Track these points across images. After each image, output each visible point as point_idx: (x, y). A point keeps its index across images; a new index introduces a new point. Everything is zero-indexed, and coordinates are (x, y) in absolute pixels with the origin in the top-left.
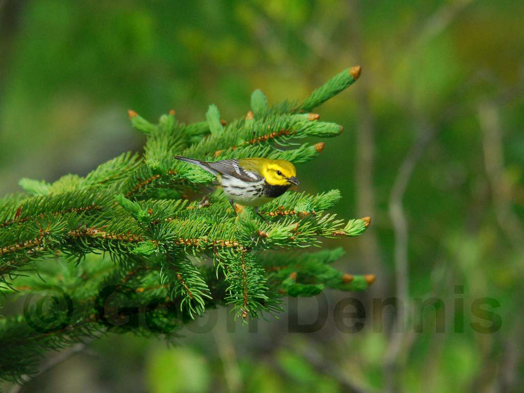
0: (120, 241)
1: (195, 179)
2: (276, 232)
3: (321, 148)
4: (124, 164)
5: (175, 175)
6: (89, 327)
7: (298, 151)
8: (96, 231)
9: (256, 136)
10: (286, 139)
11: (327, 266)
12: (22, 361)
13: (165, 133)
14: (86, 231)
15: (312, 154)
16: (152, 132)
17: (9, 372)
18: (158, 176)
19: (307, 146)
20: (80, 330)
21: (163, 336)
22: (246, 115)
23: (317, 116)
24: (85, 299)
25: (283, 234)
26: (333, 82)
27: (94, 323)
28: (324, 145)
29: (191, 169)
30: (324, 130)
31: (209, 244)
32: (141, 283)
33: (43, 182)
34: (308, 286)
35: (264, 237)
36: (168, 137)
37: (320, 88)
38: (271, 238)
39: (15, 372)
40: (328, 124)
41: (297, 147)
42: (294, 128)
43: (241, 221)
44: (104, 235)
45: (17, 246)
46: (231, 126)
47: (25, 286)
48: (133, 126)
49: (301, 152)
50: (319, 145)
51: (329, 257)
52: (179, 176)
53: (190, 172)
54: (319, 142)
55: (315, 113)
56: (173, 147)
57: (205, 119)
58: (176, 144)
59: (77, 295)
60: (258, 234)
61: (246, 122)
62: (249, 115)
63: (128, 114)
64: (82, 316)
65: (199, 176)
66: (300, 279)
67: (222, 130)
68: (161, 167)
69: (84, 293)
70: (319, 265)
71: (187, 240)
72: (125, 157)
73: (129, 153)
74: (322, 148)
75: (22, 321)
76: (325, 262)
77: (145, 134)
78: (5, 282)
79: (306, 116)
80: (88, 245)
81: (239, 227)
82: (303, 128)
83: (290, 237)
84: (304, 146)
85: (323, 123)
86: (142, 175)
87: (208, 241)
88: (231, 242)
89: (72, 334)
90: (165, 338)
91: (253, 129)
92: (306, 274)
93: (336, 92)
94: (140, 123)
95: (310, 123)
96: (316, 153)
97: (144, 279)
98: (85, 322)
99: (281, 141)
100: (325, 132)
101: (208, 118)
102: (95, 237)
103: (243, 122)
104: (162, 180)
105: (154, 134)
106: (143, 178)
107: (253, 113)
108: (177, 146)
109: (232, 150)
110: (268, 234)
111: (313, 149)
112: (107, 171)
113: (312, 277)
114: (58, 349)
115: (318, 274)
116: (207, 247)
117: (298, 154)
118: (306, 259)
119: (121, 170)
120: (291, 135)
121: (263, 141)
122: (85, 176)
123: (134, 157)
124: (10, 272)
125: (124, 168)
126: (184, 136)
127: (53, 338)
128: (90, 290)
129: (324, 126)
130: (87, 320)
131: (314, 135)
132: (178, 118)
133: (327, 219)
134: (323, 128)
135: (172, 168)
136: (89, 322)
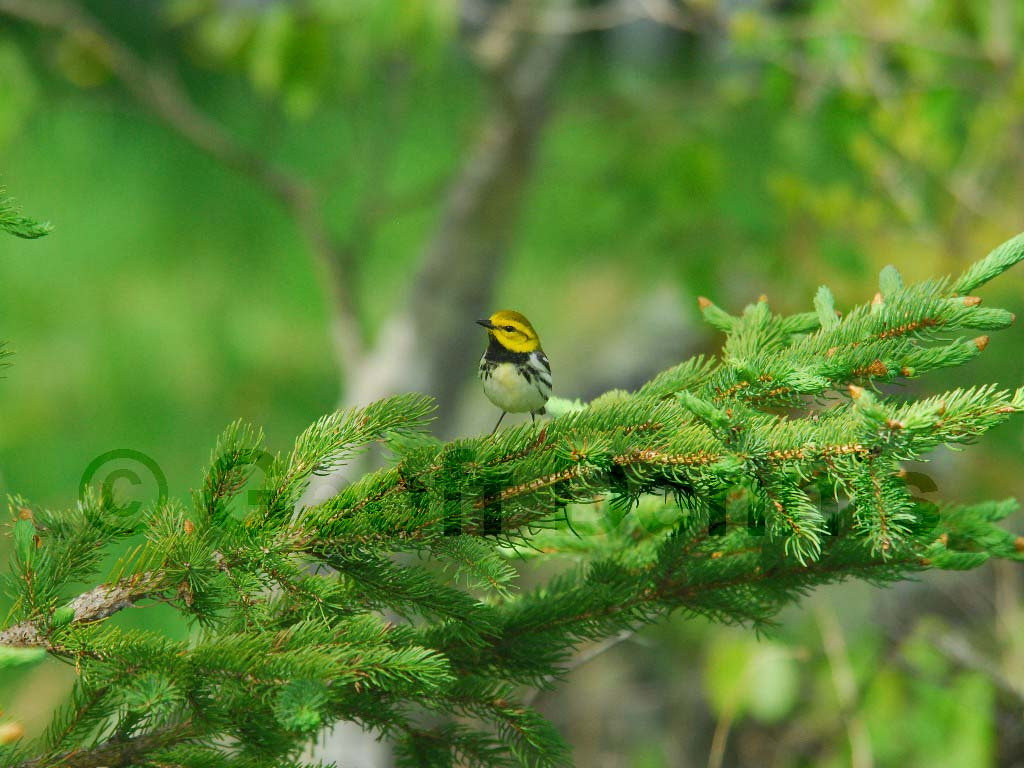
0: (689, 464)
1: (799, 385)
2: (914, 418)
3: (983, 343)
4: (693, 371)
5: (769, 381)
6: (643, 607)
7: (948, 348)
8: (653, 454)
9: (887, 328)
10: (932, 331)
11: (992, 525)
12: (544, 656)
13: (753, 329)
14: (639, 455)
15: (971, 353)
16: (734, 328)
17: (528, 671)
18: (745, 383)
19: (962, 342)
20: (630, 613)
21: (750, 623)
22: (872, 300)
23: (977, 300)
24: (637, 566)
25: (925, 419)
26: (999, 253)
27: (650, 602)
28: (988, 339)
29: (793, 371)
30: (987, 319)
31: (819, 453)
32: (719, 545)
33: (578, 401)
34: (965, 554)
35: (897, 428)
36: (758, 333)
37: (982, 261)
38: (908, 428)
39: (536, 672)
40: (994, 311)
41: (949, 343)
42: (943, 315)
43: (861, 410)
44: (665, 459)
45: (540, 482)
46: (850, 316)
47: (550, 548)
48: (705, 320)
49: (955, 348)
50: (982, 340)
51: (995, 512)
52: (776, 382)
53: (793, 376)
54: (981, 335)
55: (975, 296)
56: (766, 347)
57: (812, 309)
58: (769, 344)
59: (626, 561)
60: (888, 425)
61: (873, 308)
62: (878, 297)
63: (698, 303)
64: (633, 590)
65: (804, 381)
66: (952, 544)
67: (838, 323)
68: (750, 369)
69: (637, 558)
70: (980, 524)
71: (786, 452)
72: (695, 362)
73: (702, 357)
74: (986, 344)
75: (546, 597)
76: (989, 519)
77: (723, 330)
78: (522, 537)
79: (962, 300)
80: (642, 474)
81: (861, 419)
82: (957, 316)
83: (934, 423)
84: (958, 340)
85: (987, 310)
86: (721, 383)
87: (817, 448)
88: (851, 446)
89: (617, 618)
90: (754, 627)
91: (883, 317)
92: (962, 536)
93: (1006, 267)
94: (714, 315)
95: (967, 310)
96: (975, 352)
97: (724, 539)
98: (638, 600)
99: (924, 336)
100: (988, 322)
101: (817, 305)
102: (652, 461)
103: (869, 309)
104: (751, 390)
105: (738, 331)
106: (723, 387)
107: (882, 297)
108: (771, 347)
109: (853, 348)
110: (903, 424)
111: (971, 345)
112: (669, 382)
113: (969, 540)
114: (597, 638)
115: (979, 536)
116: (817, 457)
117: (951, 352)
118: (962, 514)
119: (690, 379)
120: (939, 325)
121: (898, 335)
122: (638, 390)
123: (710, 363)
124: (530, 523)
125: (694, 377)
126: (781, 332)
127: (591, 622)
128: (643, 555)
129: (987, 313)
130: (640, 597)
131: (972, 327)
132: (773, 309)
133: (984, 392)
134: (987, 317)
135: (766, 371)
136: (643, 600)
